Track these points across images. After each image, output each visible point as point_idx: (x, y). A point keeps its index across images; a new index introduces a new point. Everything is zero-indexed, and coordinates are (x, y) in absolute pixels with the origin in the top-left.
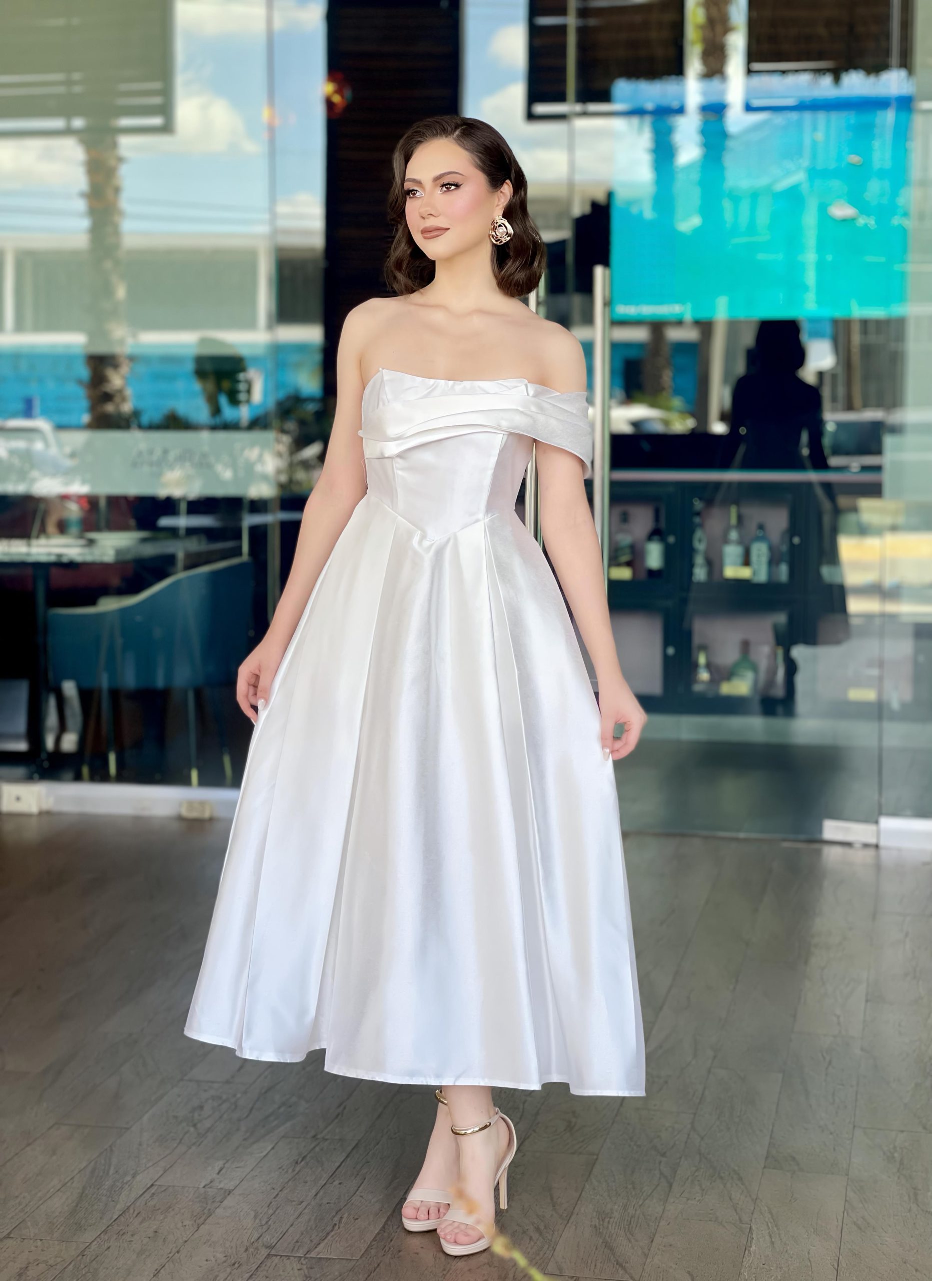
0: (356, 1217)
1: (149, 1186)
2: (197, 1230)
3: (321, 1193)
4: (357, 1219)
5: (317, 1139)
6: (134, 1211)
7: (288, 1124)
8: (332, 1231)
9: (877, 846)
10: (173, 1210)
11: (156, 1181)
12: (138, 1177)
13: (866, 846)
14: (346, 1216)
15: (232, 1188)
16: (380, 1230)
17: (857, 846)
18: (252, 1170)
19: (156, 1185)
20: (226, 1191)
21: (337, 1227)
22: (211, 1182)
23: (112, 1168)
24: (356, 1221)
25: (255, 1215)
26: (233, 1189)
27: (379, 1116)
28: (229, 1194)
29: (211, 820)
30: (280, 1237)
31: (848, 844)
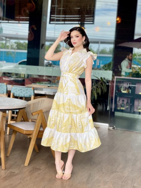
12: (95, 178)
20: (108, 181)
29: (99, 127)
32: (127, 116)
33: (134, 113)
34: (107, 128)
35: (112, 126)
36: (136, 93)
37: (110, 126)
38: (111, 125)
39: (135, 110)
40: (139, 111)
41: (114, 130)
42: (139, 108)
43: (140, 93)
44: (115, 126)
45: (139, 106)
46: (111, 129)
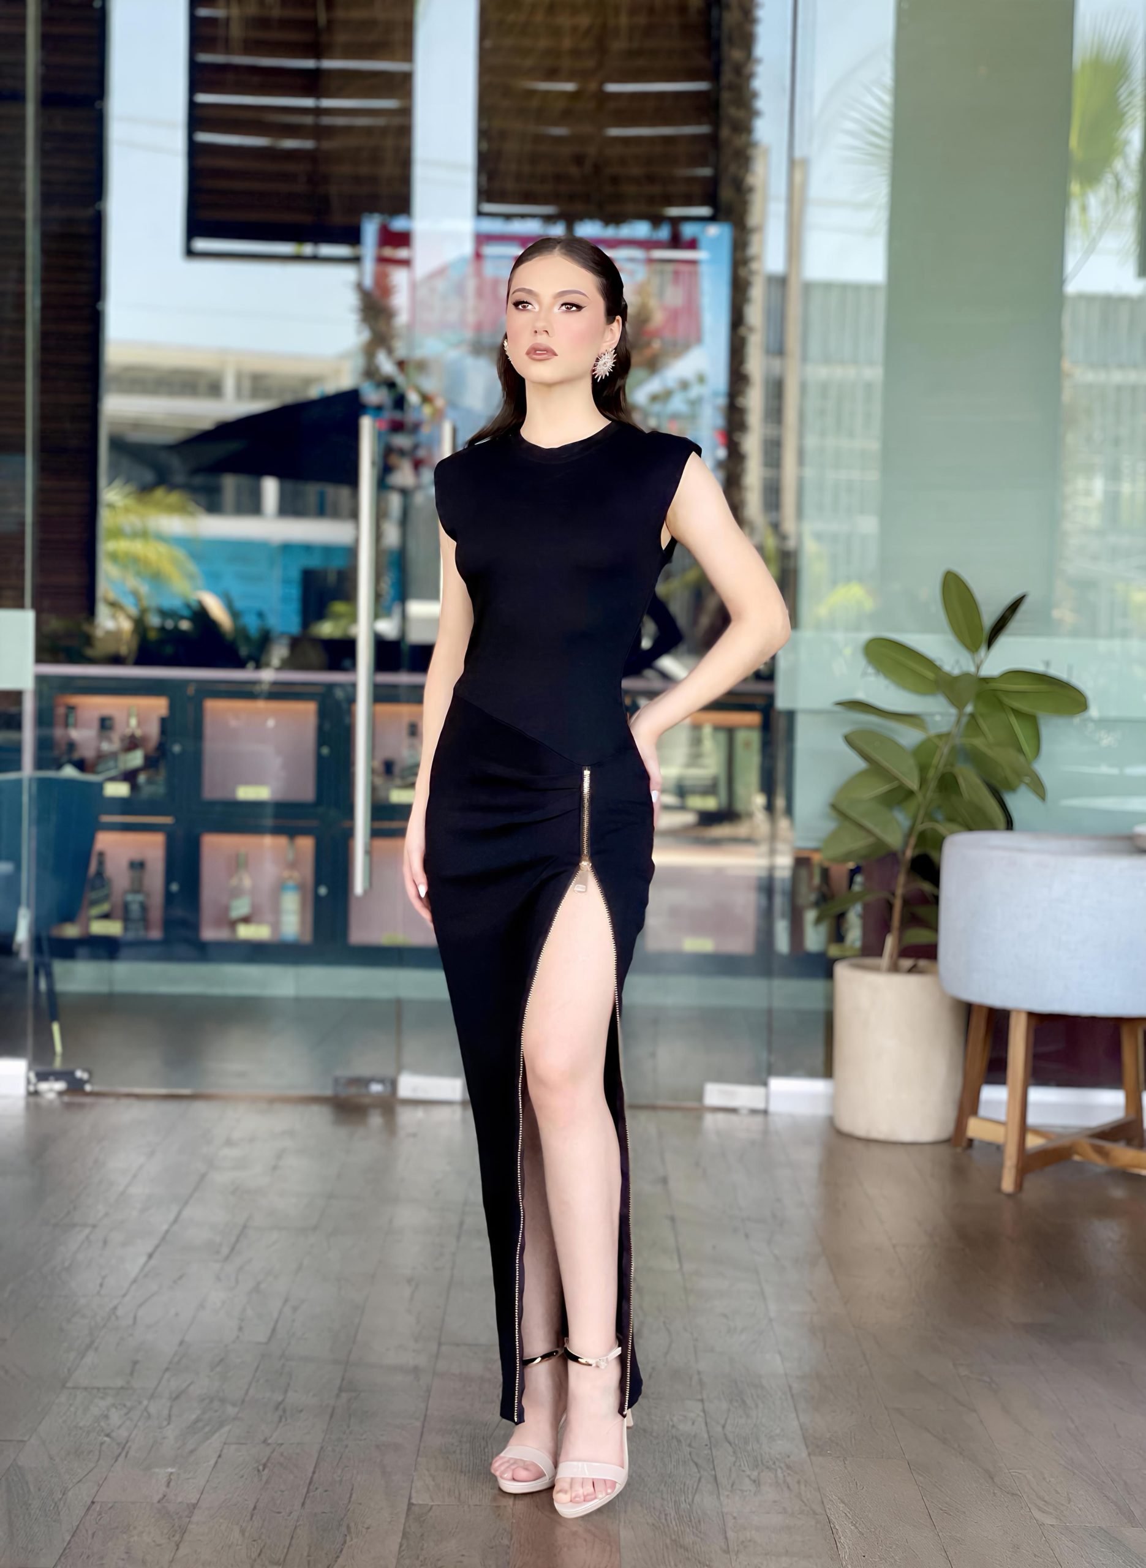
0: (366, 1526)
1: (89, 1503)
2: (177, 1549)
3: (308, 1501)
4: (368, 1528)
5: (269, 1444)
6: (87, 1531)
7: (226, 1429)
8: (345, 1542)
9: (765, 1112)
10: (135, 1528)
11: (94, 1498)
12: (70, 1494)
13: (754, 1112)
14: (352, 1525)
15: (194, 1501)
16: (402, 1538)
17: (744, 1112)
18: (208, 1481)
19: (98, 1502)
20: (188, 1504)
21: (348, 1538)
22: (165, 1496)
23: (32, 1488)
24: (369, 1530)
25: (240, 1531)
26: (196, 1502)
27: (331, 1416)
28: (194, 1508)
30: (285, 1550)
31: (733, 1111)
32: (145, 988)
33: (204, 952)
34: (20, 1090)
35: (58, 1076)
36: (211, 791)
37: (42, 1077)
38: (46, 1069)
39: (209, 933)
40: (245, 932)
41: (81, 1106)
42: (240, 908)
43: (246, 793)
44: (85, 1070)
45: (236, 893)
46: (51, 1096)
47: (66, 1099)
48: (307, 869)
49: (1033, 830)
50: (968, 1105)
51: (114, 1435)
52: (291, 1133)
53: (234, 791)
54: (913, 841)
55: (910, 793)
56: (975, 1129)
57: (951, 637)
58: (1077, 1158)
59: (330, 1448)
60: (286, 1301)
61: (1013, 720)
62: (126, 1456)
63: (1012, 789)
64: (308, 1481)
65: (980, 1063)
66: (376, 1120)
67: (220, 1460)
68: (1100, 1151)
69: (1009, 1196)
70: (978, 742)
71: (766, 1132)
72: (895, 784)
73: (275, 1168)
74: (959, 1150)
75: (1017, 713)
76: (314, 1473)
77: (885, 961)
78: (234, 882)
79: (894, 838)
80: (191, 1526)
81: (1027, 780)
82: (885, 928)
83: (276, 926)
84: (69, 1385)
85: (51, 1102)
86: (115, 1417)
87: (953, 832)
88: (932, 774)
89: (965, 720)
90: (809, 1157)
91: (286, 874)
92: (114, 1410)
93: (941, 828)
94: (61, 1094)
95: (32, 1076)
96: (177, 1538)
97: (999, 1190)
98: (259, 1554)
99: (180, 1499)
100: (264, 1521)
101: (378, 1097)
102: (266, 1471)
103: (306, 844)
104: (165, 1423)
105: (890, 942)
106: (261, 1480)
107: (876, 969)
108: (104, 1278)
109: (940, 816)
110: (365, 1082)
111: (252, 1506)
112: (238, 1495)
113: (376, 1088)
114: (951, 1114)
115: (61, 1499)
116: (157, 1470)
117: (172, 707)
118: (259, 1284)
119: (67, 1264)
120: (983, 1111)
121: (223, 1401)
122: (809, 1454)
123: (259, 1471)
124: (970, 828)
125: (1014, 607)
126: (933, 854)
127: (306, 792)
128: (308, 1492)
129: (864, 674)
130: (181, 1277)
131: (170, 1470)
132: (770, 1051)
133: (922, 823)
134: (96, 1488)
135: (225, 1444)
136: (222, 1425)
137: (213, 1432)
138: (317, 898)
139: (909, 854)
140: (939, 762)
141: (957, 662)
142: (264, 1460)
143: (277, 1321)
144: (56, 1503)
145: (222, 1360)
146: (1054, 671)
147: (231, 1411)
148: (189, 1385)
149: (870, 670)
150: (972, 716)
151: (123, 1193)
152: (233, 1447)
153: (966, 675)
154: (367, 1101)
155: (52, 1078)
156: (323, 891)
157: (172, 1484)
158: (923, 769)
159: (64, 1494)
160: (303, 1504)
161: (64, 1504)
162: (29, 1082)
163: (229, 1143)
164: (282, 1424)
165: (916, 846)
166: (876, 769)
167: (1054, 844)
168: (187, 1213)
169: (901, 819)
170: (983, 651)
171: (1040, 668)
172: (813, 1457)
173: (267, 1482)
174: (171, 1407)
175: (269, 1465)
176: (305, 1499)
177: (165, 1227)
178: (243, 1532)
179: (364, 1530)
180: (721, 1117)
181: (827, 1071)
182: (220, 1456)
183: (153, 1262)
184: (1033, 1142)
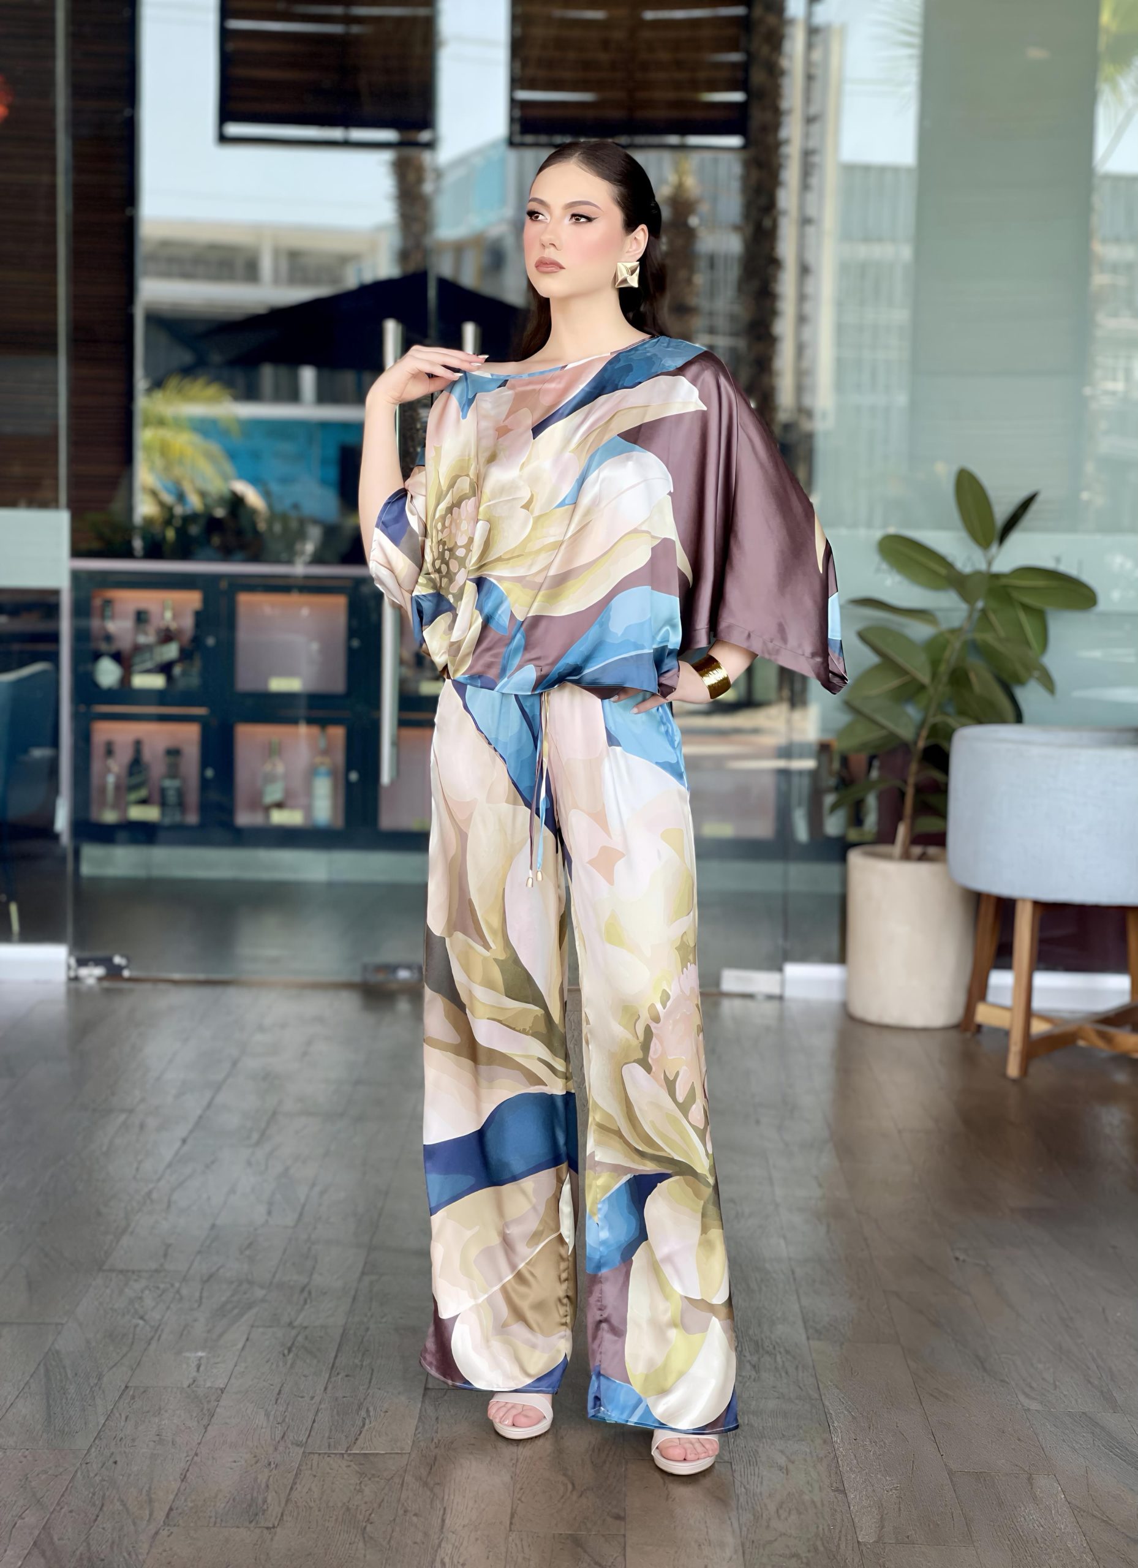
0: (384, 1410)
1: (123, 1387)
2: (205, 1432)
3: (330, 1387)
4: (387, 1412)
5: (294, 1327)
6: (120, 1415)
7: (252, 1313)
8: (364, 1425)
9: (781, 998)
10: (166, 1411)
11: (128, 1382)
12: (105, 1379)
13: (770, 997)
14: (371, 1409)
15: (222, 1386)
16: (419, 1421)
17: (761, 997)
18: (235, 1366)
19: (131, 1387)
20: (217, 1389)
21: (367, 1421)
22: (194, 1381)
24: (387, 1414)
25: (265, 1414)
26: (224, 1386)
27: (354, 1299)
28: (222, 1393)
30: (308, 1433)
31: (749, 996)
32: (180, 872)
33: (242, 838)
34: (60, 975)
35: (97, 962)
36: (245, 682)
37: (82, 962)
38: (86, 954)
39: (244, 818)
40: (279, 817)
41: (120, 991)
42: (273, 793)
43: (278, 684)
44: (122, 956)
45: (270, 779)
46: (91, 981)
47: (106, 984)
48: (339, 757)
49: (1044, 723)
50: (977, 991)
51: (146, 1317)
52: (320, 1020)
53: (266, 682)
54: (924, 733)
55: (922, 687)
56: (984, 1014)
57: (963, 534)
58: (1081, 1043)
59: (352, 1332)
60: (313, 1185)
61: (1022, 616)
62: (159, 1340)
63: (1021, 682)
64: (331, 1365)
65: (989, 949)
66: (403, 1006)
67: (248, 1343)
68: (1103, 1036)
69: (1014, 1081)
70: (989, 637)
71: (781, 1017)
72: (905, 679)
73: (305, 1054)
74: (968, 1035)
75: (1026, 608)
76: (336, 1357)
77: (897, 848)
78: (268, 767)
79: (906, 732)
80: (218, 1410)
81: (1036, 674)
82: (898, 817)
83: (308, 810)
84: (106, 1267)
85: (90, 988)
86: (149, 1302)
87: (964, 725)
88: (943, 668)
89: (976, 615)
90: (823, 1043)
91: (318, 759)
92: (147, 1292)
93: (951, 721)
94: (100, 979)
95: (73, 961)
96: (205, 1422)
97: (1004, 1075)
98: (283, 1437)
99: (208, 1384)
100: (288, 1404)
101: (405, 982)
102: (291, 1355)
103: (338, 733)
104: (196, 1305)
105: (902, 831)
106: (286, 1364)
107: (888, 857)
108: (140, 1162)
109: (950, 709)
110: (393, 968)
111: (277, 1390)
112: (264, 1381)
113: (403, 974)
114: (961, 999)
115: (96, 1384)
116: (188, 1354)
117: (206, 601)
118: (287, 1169)
119: (104, 1148)
120: (991, 997)
121: (251, 1283)
122: (808, 1338)
123: (284, 1355)
124: (980, 721)
125: (1025, 505)
126: (944, 744)
127: (338, 685)
128: (330, 1377)
129: (878, 570)
130: (213, 1162)
131: (200, 1354)
132: (786, 936)
133: (935, 715)
134: (130, 1373)
135: (252, 1326)
136: (250, 1306)
137: (241, 1315)
138: (349, 784)
139: (921, 744)
140: (951, 655)
141: (969, 558)
142: (289, 1344)
143: (304, 1206)
144: (92, 1387)
145: (250, 1245)
146: (1064, 568)
147: (260, 1293)
148: (218, 1270)
149: (884, 566)
150: (984, 612)
151: (158, 1079)
152: (261, 1330)
153: (977, 574)
154: (394, 986)
155: (91, 963)
156: (354, 776)
157: (202, 1368)
158: (935, 663)
159: (99, 1379)
160: (326, 1389)
161: (100, 1388)
162: (69, 967)
163: (261, 1028)
164: (307, 1307)
165: (928, 737)
166: (888, 664)
167: (1063, 736)
168: (220, 1099)
169: (913, 712)
170: (994, 549)
171: (1049, 564)
172: (811, 1342)
173: (292, 1366)
174: (202, 1289)
175: (294, 1349)
176: (327, 1383)
177: (199, 1112)
178: (267, 1415)
179: (382, 1414)
180: (737, 1003)
181: (841, 957)
182: (247, 1339)
183: (186, 1148)
184: (1039, 1027)
